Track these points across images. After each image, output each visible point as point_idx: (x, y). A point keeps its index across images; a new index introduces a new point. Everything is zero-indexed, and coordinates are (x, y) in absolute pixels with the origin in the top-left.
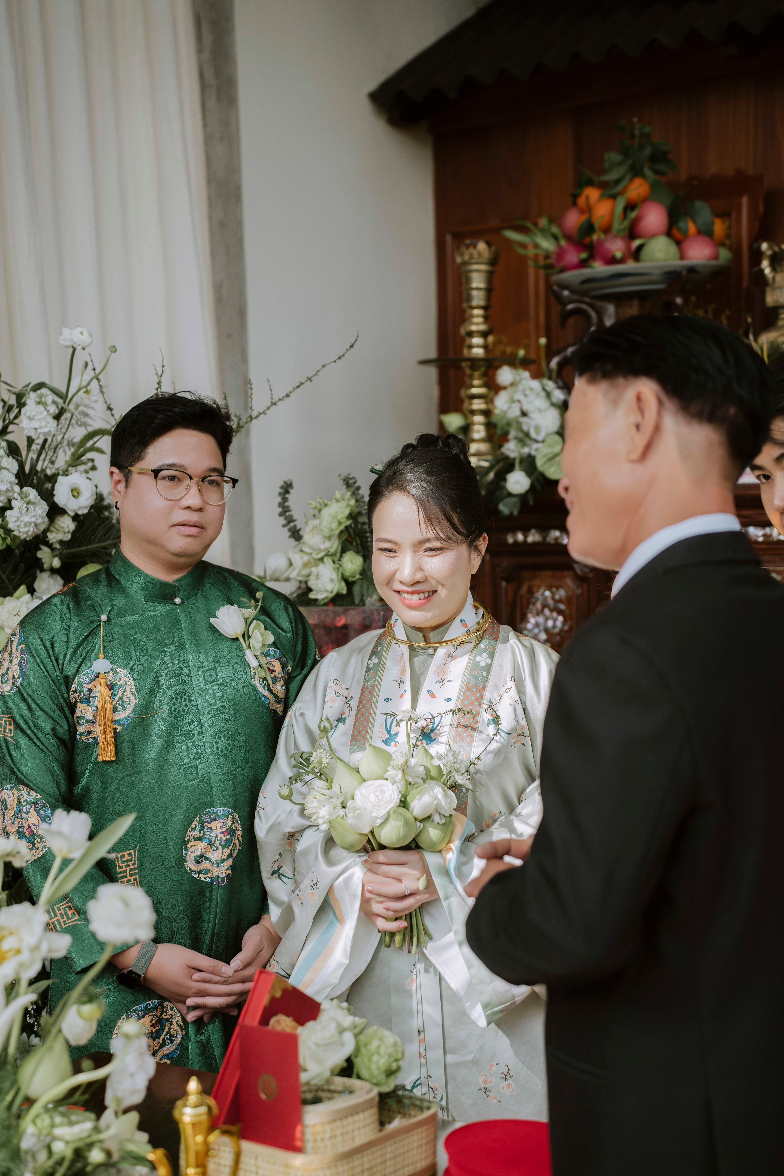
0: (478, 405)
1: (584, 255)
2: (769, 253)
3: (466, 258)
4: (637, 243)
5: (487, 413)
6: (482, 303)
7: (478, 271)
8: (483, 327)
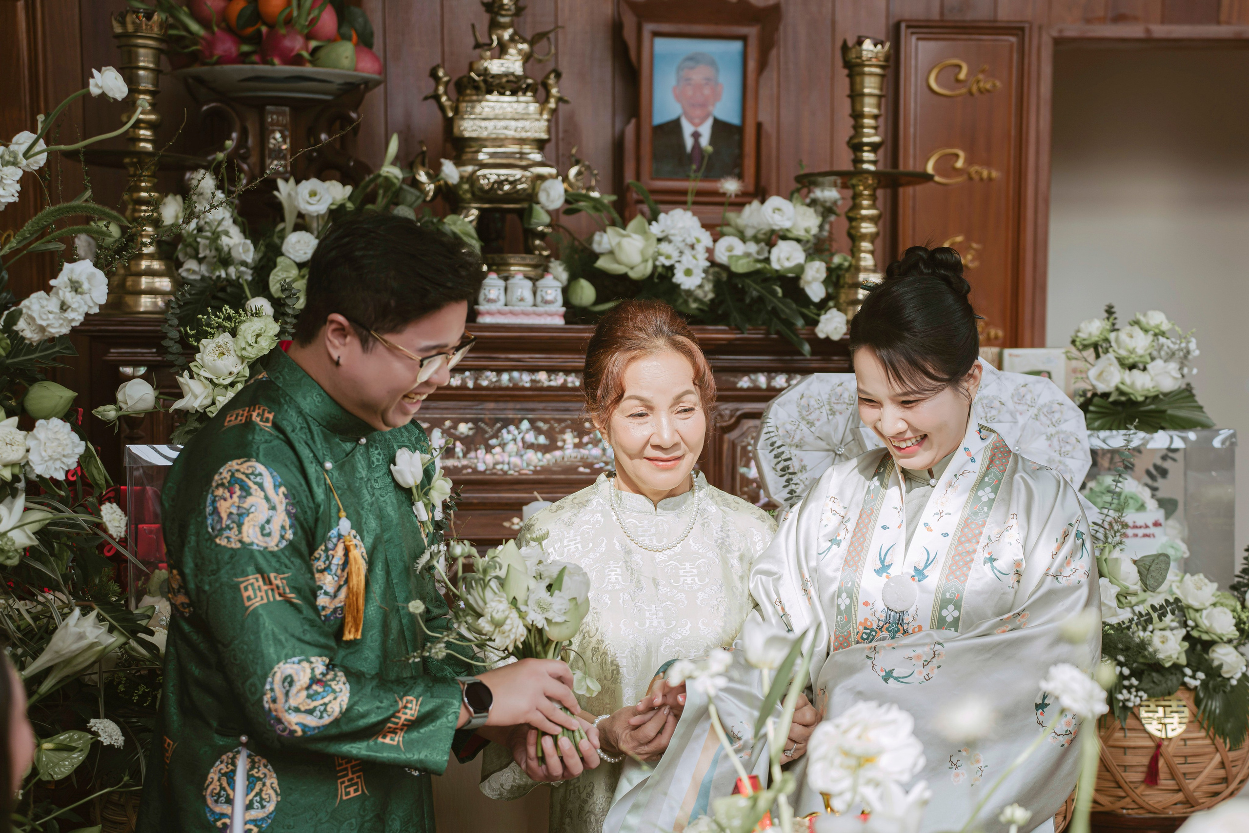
0: (145, 211)
1: (245, 48)
2: (446, 79)
3: (130, 28)
4: (313, 44)
5: (156, 223)
6: (150, 87)
7: (145, 46)
8: (153, 117)
